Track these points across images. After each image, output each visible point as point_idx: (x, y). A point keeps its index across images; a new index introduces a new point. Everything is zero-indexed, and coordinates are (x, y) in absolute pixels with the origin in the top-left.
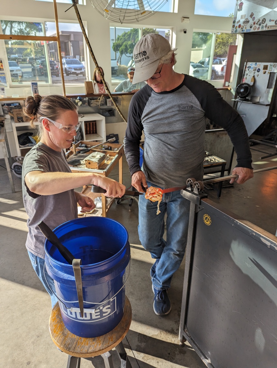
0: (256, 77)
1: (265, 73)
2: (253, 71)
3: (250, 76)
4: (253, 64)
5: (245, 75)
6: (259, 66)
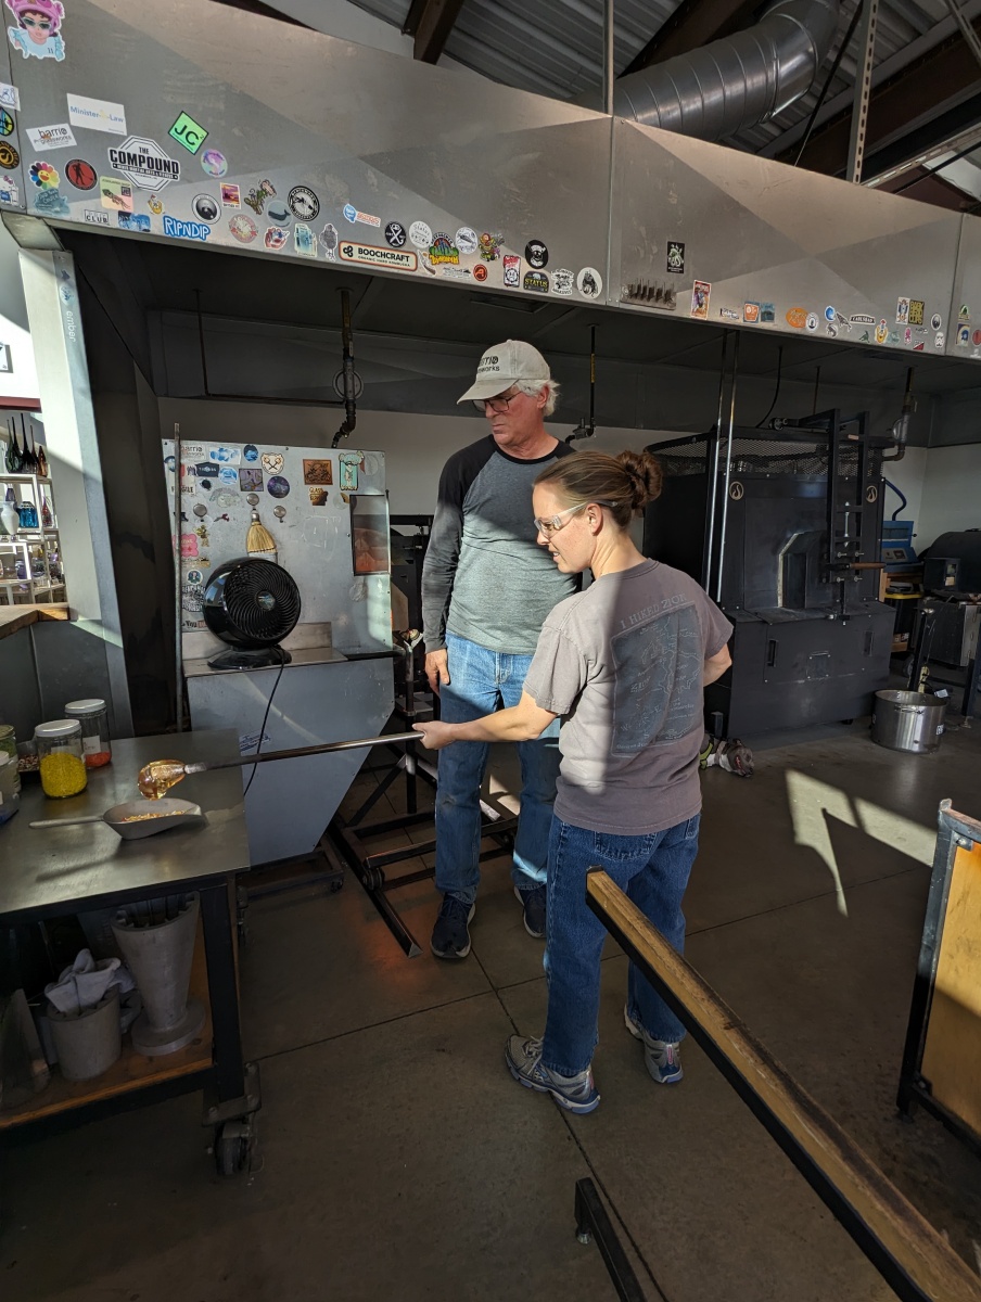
0: (270, 522)
1: (321, 500)
2: (242, 490)
3: (228, 520)
4: (232, 456)
5: (190, 515)
6: (278, 466)
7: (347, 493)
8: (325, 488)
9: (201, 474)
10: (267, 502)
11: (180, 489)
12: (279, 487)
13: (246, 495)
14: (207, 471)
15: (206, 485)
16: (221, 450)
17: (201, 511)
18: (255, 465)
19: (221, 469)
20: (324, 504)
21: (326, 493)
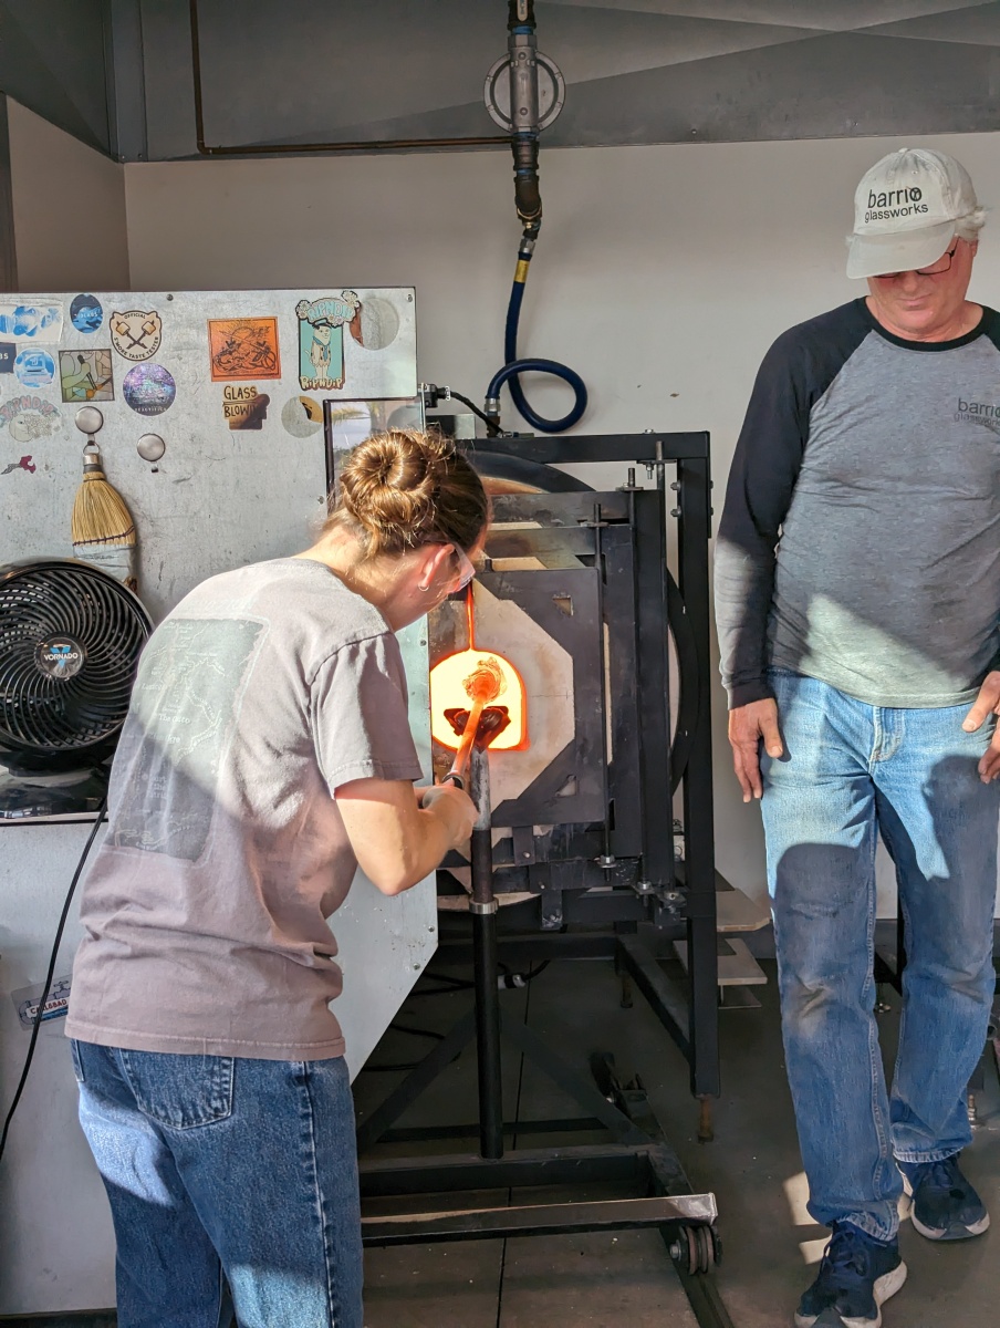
0: (127, 473)
1: (253, 415)
2: (65, 400)
3: (32, 469)
4: (44, 325)
6: (149, 341)
7: (318, 397)
8: (263, 386)
10: (124, 431)
12: (152, 391)
13: (75, 411)
16: (20, 311)
18: (97, 340)
19: (19, 354)
20: (259, 427)
21: (264, 401)
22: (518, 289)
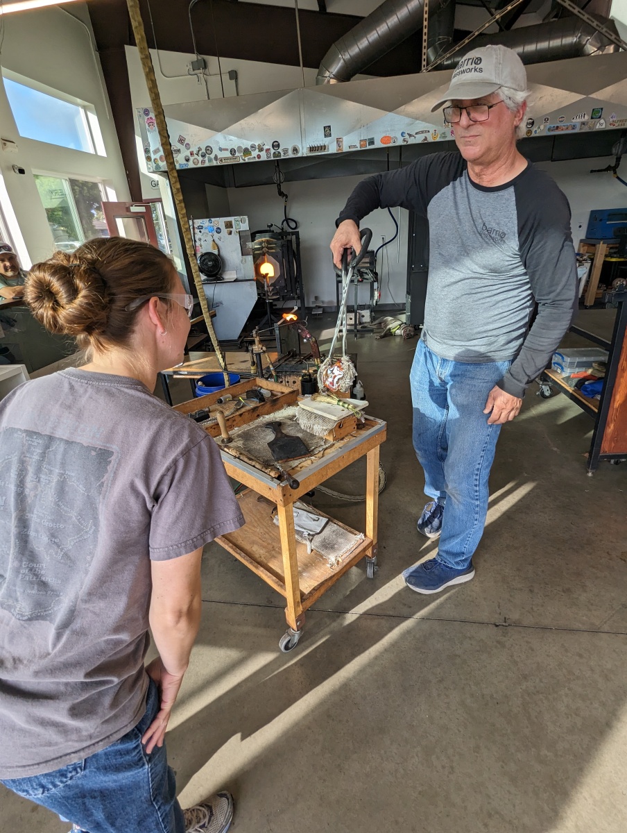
0: (217, 241)
2: (209, 232)
3: (206, 241)
4: (205, 222)
5: (197, 240)
6: (218, 224)
7: (238, 230)
8: (231, 229)
9: (199, 229)
10: (216, 236)
11: (194, 234)
12: (219, 231)
13: (211, 234)
14: (200, 228)
15: (200, 232)
16: (203, 221)
17: (200, 240)
18: (212, 224)
19: (204, 227)
20: (231, 234)
21: (231, 231)
22: (285, 207)
